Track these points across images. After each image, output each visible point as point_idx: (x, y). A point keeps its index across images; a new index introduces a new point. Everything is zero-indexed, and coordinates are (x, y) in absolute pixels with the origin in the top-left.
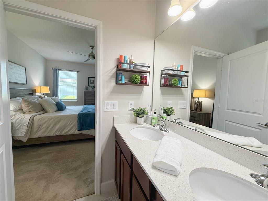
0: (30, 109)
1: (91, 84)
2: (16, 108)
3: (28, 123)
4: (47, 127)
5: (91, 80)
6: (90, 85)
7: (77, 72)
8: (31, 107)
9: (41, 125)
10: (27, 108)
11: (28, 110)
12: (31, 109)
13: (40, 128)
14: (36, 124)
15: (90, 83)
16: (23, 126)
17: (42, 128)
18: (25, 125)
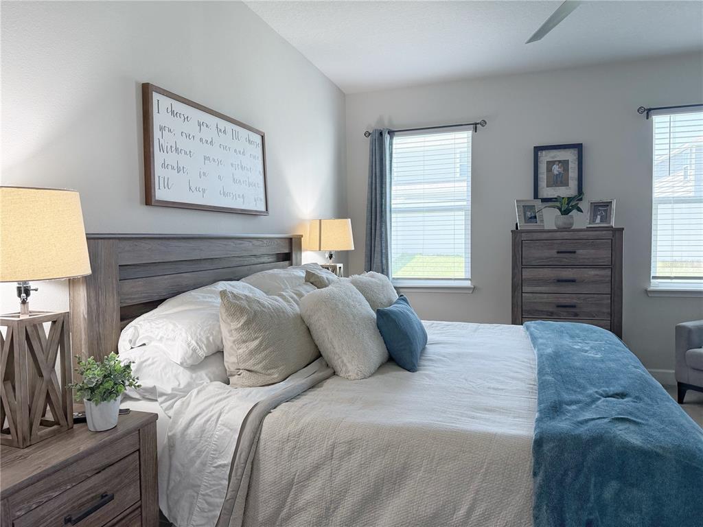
0: (252, 353)
1: (549, 186)
2: (194, 351)
3: (229, 460)
4: (328, 509)
5: (554, 163)
6: (547, 192)
7: (476, 130)
8: (256, 342)
9: (291, 484)
10: (241, 351)
11: (245, 361)
12: (259, 356)
13: (288, 504)
14: (269, 473)
15: (543, 183)
16: (212, 469)
17: (301, 503)
18: (220, 466)
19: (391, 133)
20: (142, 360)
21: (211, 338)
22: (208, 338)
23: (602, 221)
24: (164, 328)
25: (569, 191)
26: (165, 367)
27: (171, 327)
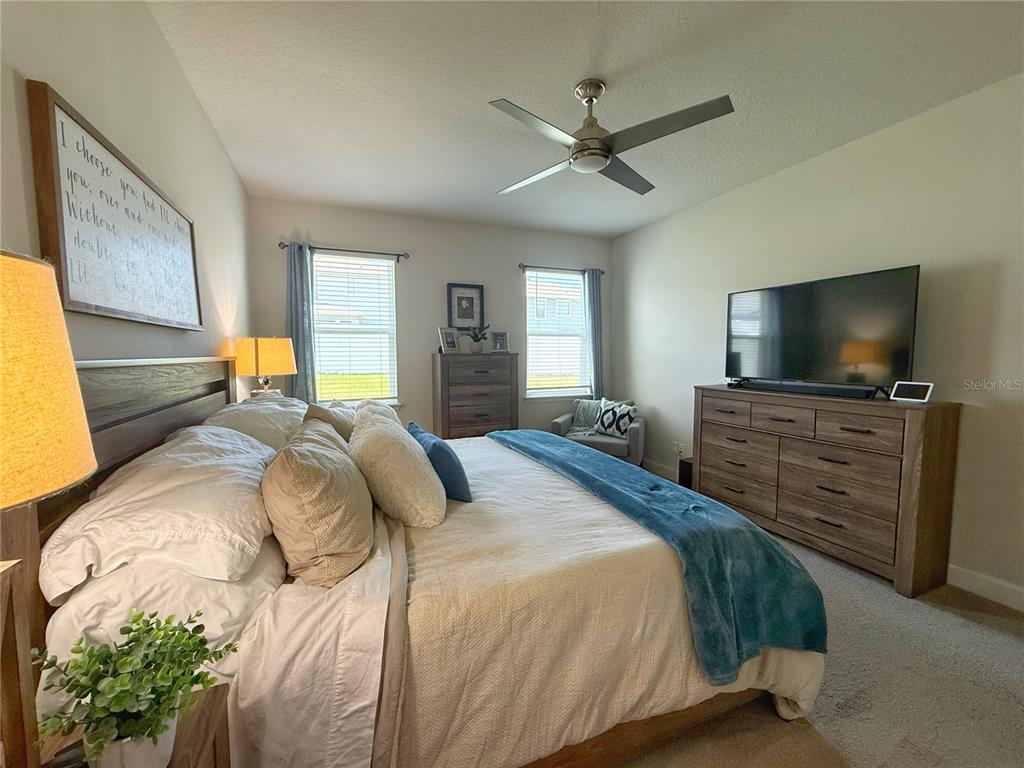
0: (336, 531)
1: (459, 317)
4: (511, 693)
5: (462, 298)
6: (459, 322)
7: (398, 261)
8: (339, 514)
10: (320, 530)
12: (345, 531)
13: (459, 713)
15: (455, 315)
16: (340, 723)
17: (477, 703)
18: (356, 711)
19: (312, 249)
20: (137, 596)
21: (258, 523)
22: (254, 524)
23: (501, 348)
24: (167, 526)
25: (474, 323)
26: (191, 594)
27: (181, 521)
